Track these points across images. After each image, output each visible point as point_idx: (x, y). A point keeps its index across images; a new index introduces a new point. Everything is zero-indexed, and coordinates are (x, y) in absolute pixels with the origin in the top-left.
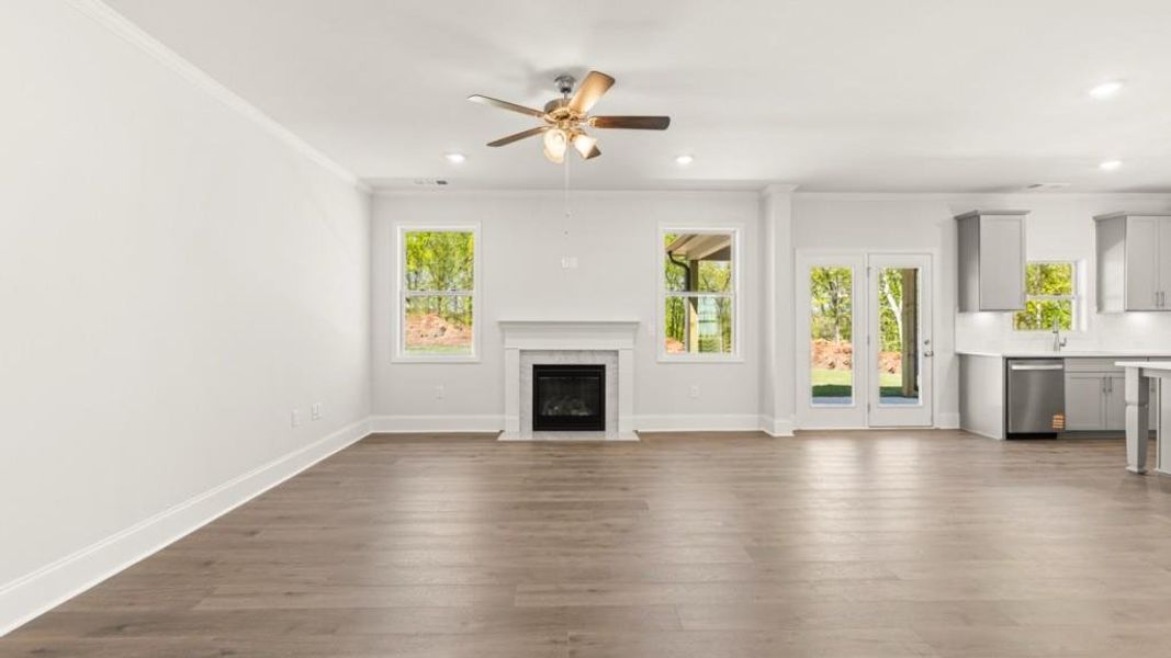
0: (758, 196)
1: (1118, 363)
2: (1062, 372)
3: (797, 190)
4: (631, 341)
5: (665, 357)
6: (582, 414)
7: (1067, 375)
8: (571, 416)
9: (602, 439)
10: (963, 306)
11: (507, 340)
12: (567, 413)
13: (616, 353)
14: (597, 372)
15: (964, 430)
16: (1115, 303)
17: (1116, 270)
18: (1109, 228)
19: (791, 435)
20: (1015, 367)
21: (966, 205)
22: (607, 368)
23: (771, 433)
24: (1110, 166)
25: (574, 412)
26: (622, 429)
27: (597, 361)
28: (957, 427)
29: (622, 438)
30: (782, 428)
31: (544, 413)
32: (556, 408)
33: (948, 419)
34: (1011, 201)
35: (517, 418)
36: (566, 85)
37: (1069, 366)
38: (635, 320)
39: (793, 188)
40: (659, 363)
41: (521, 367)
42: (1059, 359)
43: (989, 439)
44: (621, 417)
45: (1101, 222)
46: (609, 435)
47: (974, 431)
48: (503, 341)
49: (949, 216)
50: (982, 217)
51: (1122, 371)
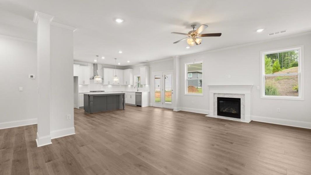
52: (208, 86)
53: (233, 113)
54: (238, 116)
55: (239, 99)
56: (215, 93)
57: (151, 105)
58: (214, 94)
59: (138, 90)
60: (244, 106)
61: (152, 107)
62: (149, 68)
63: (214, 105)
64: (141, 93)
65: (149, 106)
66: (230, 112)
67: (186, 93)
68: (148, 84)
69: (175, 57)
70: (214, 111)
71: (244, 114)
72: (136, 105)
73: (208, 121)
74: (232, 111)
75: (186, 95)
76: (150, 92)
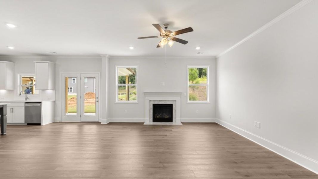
52: (144, 93)
53: (166, 118)
54: (170, 120)
55: (172, 105)
56: (150, 99)
57: (58, 119)
58: (150, 101)
59: (26, 99)
60: (176, 111)
61: (60, 122)
62: (55, 64)
63: (150, 112)
64: (40, 103)
65: (54, 123)
66: (164, 117)
67: (116, 101)
68: (53, 90)
69: (104, 56)
70: (150, 118)
71: (176, 118)
72: (26, 124)
73: (154, 129)
74: (165, 116)
75: (117, 103)
76: (55, 101)
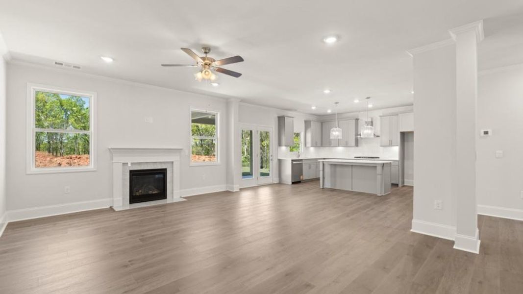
0: (227, 101)
1: (319, 160)
2: (302, 163)
3: (241, 101)
4: (179, 157)
5: (192, 164)
6: (154, 192)
7: (303, 164)
8: (149, 194)
9: (165, 203)
10: (280, 145)
11: (114, 158)
12: (147, 193)
13: (172, 162)
14: (163, 172)
15: (280, 183)
16: (309, 145)
17: (309, 135)
18: (307, 124)
19: (239, 190)
20: (294, 163)
21: (282, 113)
22: (168, 170)
23: (232, 191)
24: (314, 108)
25: (150, 192)
26: (175, 197)
27: (163, 167)
28: (278, 182)
29: (175, 201)
30: (236, 188)
31: (134, 195)
32: (140, 191)
33: (276, 181)
34: (290, 114)
35: (121, 198)
36: (207, 51)
37: (304, 162)
38: (181, 148)
39: (240, 100)
40: (191, 166)
41: (123, 172)
42: (301, 160)
43: (288, 185)
44: (175, 192)
45: (306, 122)
46: (169, 200)
47: (284, 183)
48: (112, 159)
49: (276, 116)
50: (286, 118)
51: (319, 162)
